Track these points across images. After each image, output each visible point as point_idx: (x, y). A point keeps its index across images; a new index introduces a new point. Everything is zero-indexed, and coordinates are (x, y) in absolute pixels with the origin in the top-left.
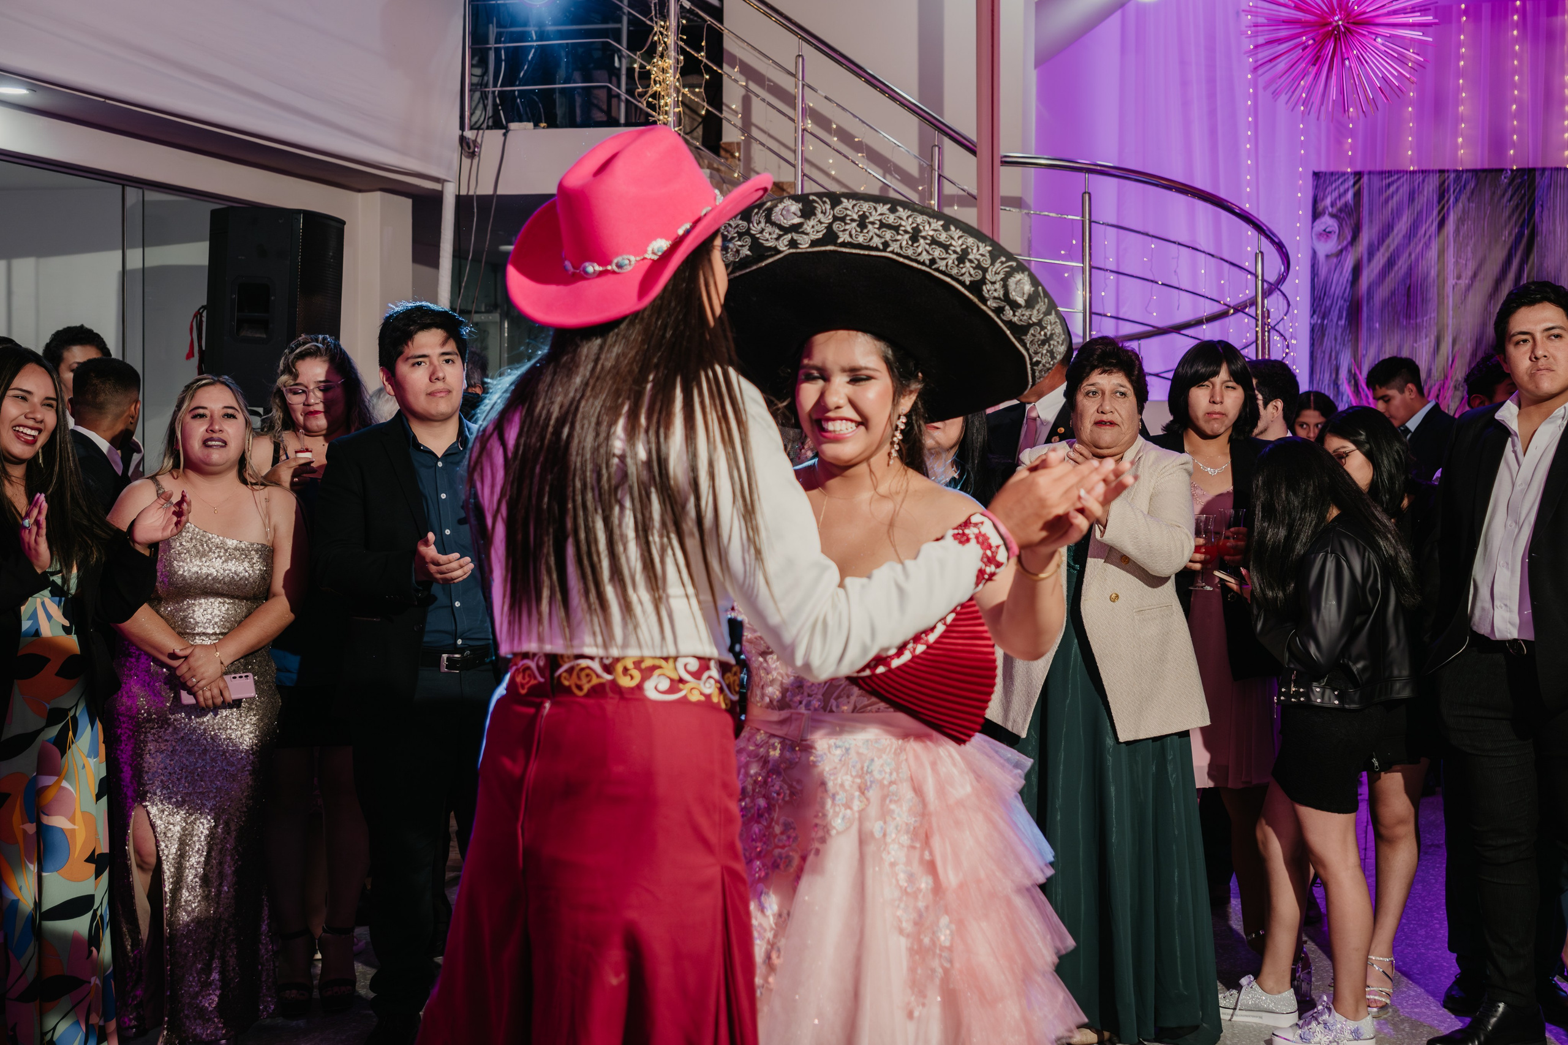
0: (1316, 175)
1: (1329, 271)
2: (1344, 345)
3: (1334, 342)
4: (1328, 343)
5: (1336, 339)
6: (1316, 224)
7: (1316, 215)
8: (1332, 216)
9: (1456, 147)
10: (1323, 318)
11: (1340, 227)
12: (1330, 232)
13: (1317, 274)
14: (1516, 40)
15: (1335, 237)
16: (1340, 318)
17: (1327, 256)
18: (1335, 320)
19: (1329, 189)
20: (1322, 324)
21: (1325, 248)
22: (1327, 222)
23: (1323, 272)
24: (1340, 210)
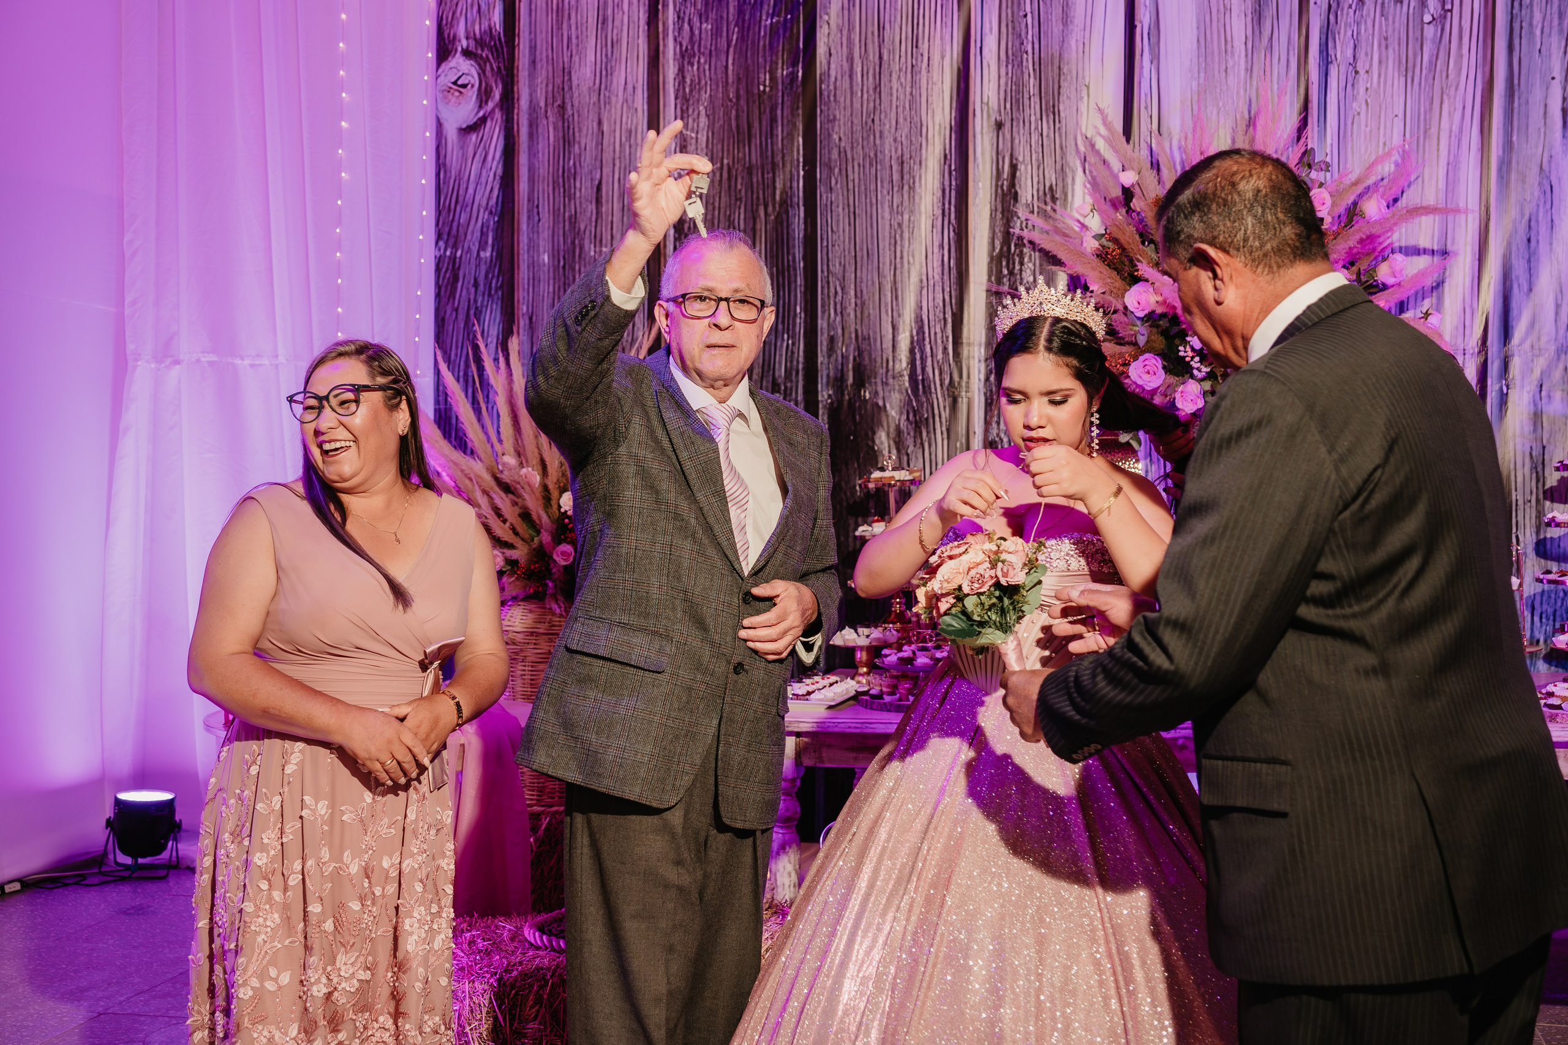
1: (464, 159)
2: (490, 295)
3: (473, 290)
4: (463, 293)
5: (476, 285)
6: (443, 66)
7: (444, 50)
8: (467, 53)
10: (455, 247)
11: (482, 73)
12: (464, 86)
13: (445, 164)
15: (472, 94)
16: (482, 246)
17: (466, 131)
18: (475, 249)
20: (453, 258)
21: (463, 111)
22: (461, 66)
23: (454, 158)
24: (480, 43)
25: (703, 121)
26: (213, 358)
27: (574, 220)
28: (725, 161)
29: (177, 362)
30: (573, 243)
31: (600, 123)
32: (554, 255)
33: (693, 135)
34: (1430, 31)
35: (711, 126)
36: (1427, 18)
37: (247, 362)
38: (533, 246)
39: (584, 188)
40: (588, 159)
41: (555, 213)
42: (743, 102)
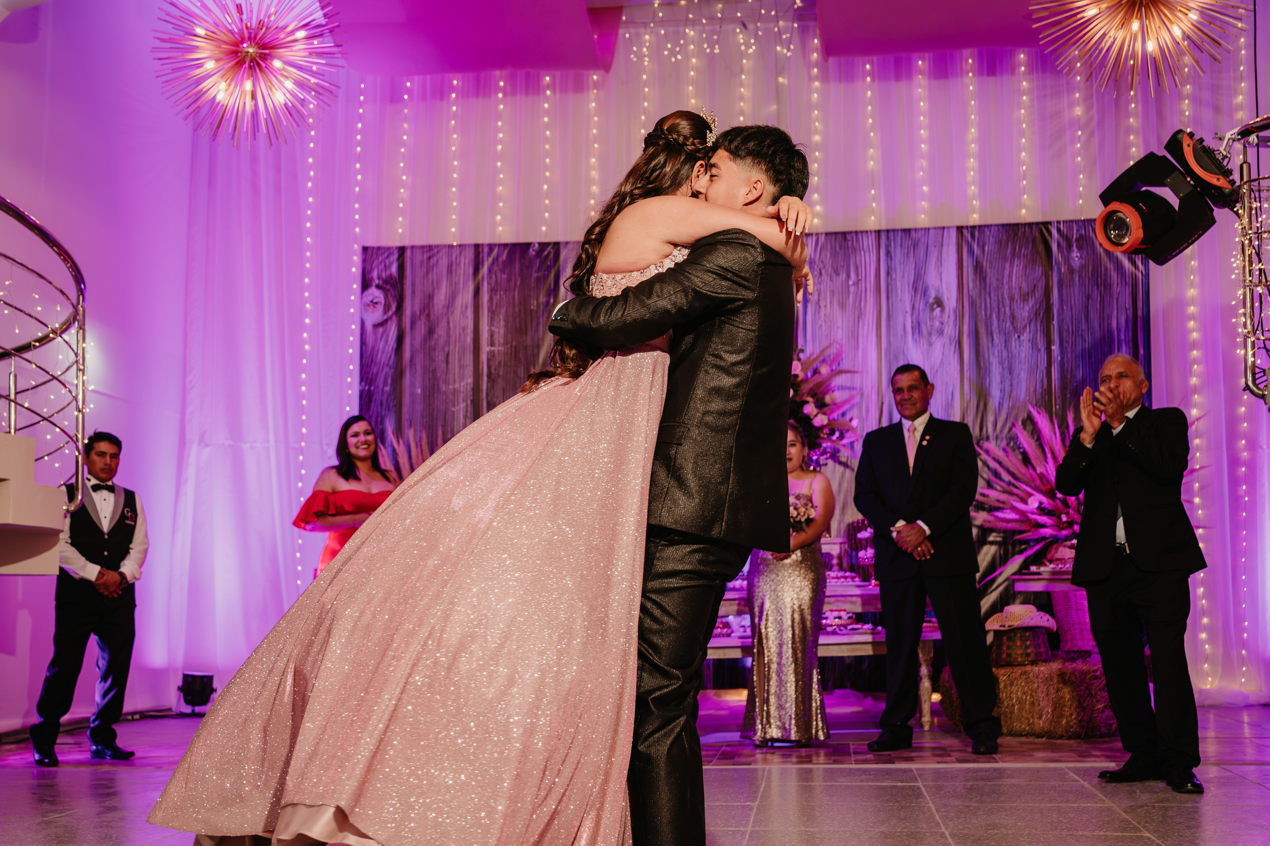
0: (365, 249)
1: (376, 340)
2: (389, 410)
3: (379, 408)
6: (366, 293)
7: (365, 285)
8: (378, 287)
9: (494, 225)
10: (370, 385)
11: (386, 297)
12: (376, 303)
13: (365, 342)
14: (547, 126)
15: (380, 308)
16: (385, 384)
17: (376, 326)
18: (381, 386)
19: (375, 263)
20: (369, 390)
21: (376, 315)
22: (374, 293)
23: (370, 339)
24: (386, 282)
25: (502, 323)
26: (230, 442)
27: (434, 372)
28: (514, 344)
29: (207, 445)
30: (434, 384)
31: (448, 323)
32: (424, 389)
33: (497, 330)
34: (852, 289)
35: (506, 326)
36: (851, 283)
37: (248, 445)
38: (412, 385)
39: (440, 356)
40: (442, 341)
41: (424, 368)
42: (522, 315)
